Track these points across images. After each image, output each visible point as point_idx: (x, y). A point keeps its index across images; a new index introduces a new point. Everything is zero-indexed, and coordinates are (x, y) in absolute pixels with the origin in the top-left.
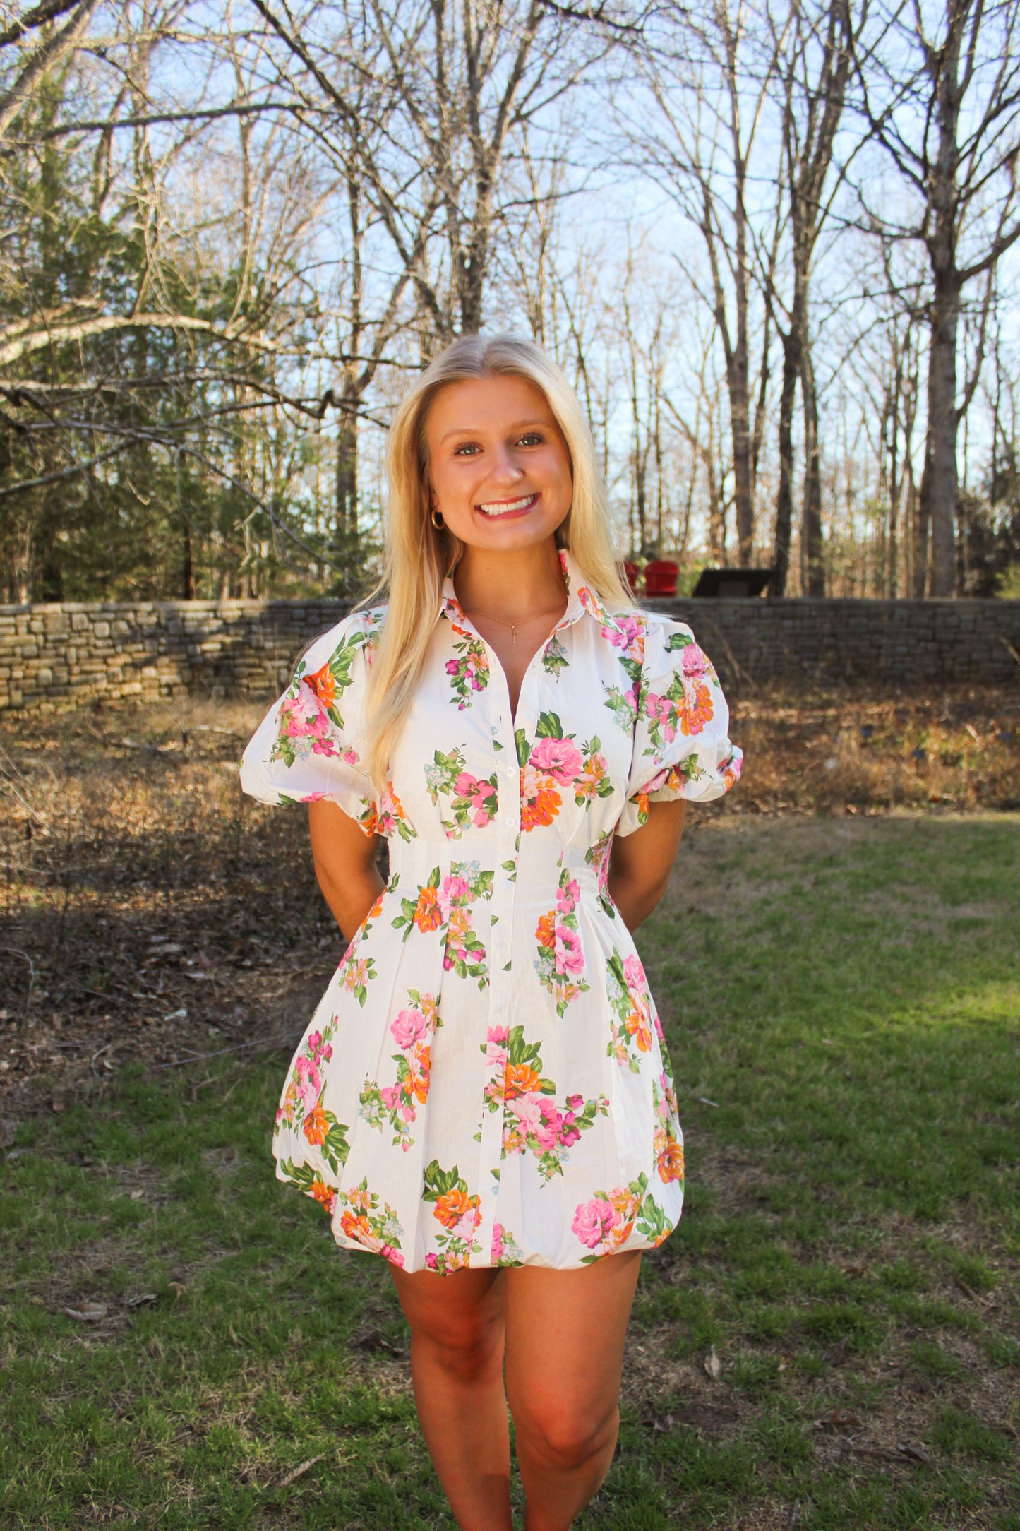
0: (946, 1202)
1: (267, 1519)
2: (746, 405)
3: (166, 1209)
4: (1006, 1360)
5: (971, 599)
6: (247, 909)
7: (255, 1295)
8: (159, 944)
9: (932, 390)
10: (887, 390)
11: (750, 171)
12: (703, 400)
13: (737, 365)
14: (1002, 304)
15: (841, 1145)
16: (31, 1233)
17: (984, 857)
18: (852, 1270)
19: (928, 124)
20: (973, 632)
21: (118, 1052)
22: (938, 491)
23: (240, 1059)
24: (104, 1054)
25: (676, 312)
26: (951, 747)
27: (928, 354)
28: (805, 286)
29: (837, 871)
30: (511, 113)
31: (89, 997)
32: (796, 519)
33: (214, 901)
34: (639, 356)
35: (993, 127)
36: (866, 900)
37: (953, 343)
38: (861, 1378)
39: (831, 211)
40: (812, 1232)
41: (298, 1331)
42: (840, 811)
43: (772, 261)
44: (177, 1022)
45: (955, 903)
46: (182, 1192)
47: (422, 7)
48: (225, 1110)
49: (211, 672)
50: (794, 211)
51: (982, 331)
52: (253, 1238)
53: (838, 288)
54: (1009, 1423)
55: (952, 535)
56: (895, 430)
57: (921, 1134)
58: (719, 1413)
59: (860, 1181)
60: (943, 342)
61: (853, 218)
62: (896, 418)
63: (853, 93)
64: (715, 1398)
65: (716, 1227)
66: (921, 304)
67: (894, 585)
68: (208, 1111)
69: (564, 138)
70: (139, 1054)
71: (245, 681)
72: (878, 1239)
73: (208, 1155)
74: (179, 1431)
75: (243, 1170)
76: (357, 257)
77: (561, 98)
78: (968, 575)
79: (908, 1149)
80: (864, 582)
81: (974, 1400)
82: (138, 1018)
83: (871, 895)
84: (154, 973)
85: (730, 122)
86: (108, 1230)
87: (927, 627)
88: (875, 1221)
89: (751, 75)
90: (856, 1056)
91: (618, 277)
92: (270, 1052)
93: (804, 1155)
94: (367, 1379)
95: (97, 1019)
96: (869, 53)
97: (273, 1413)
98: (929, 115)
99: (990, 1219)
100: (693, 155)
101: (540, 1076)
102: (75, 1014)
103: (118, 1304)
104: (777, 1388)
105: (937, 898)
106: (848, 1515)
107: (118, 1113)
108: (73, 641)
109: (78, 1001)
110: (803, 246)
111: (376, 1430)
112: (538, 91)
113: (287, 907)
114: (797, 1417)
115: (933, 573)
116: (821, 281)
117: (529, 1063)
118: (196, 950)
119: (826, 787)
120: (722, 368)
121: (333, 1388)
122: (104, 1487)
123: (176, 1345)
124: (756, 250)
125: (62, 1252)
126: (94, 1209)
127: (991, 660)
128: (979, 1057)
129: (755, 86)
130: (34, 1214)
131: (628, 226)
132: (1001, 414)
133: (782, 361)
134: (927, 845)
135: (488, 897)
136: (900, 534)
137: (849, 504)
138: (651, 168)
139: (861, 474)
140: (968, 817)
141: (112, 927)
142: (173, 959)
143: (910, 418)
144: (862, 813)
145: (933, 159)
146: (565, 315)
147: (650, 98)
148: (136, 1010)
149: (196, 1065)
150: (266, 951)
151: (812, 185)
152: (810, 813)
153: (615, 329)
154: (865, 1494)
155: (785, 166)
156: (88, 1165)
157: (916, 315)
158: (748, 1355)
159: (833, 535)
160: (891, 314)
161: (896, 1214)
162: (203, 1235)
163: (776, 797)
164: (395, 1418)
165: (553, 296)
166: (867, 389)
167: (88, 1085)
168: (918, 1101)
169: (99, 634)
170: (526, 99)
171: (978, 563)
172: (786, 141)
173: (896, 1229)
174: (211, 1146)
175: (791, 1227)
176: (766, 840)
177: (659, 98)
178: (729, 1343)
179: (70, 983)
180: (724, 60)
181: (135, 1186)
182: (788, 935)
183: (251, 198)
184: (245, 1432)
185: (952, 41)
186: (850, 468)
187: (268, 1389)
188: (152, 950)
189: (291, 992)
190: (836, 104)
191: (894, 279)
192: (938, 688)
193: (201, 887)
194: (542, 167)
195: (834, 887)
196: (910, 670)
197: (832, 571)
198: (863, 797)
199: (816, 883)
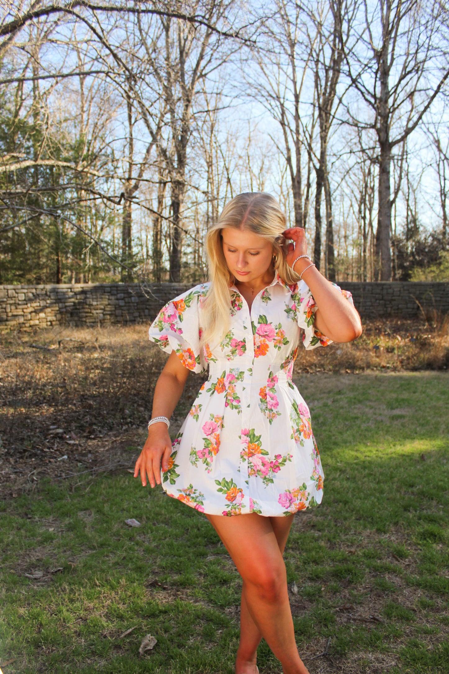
0: (389, 525)
1: (115, 651)
2: (301, 199)
3: (64, 535)
4: (413, 584)
5: (398, 282)
6: (90, 415)
7: (104, 567)
8: (53, 429)
9: (380, 192)
10: (361, 192)
11: (301, 99)
12: (282, 197)
13: (296, 181)
14: (409, 156)
15: (345, 504)
16: (8, 545)
17: (405, 390)
18: (350, 552)
19: (376, 81)
20: (399, 296)
21: (39, 473)
22: (383, 236)
23: (92, 475)
24: (33, 474)
25: (270, 159)
26: (390, 344)
27: (378, 177)
28: (325, 148)
29: (342, 396)
30: (199, 74)
31: (25, 451)
32: (323, 248)
33: (76, 412)
34: (254, 178)
35: (403, 82)
36: (355, 408)
37: (389, 172)
38: (355, 592)
39: (336, 116)
40: (334, 538)
41: (124, 580)
42: (343, 371)
43: (311, 137)
44: (63, 461)
45: (392, 409)
46: (71, 528)
47: (159, 28)
48: (87, 496)
49: (69, 315)
50: (320, 116)
51: (401, 167)
52: (102, 545)
53: (340, 149)
54: (414, 607)
55: (390, 255)
56: (365, 209)
57: (378, 499)
58: (298, 607)
59: (354, 518)
60: (384, 172)
61: (345, 119)
62: (365, 204)
63: (345, 68)
64: (296, 601)
65: (295, 537)
66: (375, 156)
67: (365, 276)
68: (80, 496)
69: (221, 85)
70: (48, 474)
71: (84, 319)
72: (361, 540)
73: (81, 514)
74: (76, 619)
75: (95, 519)
76: (131, 135)
77: (219, 68)
78: (397, 272)
79: (373, 505)
80: (352, 275)
81: (400, 599)
82: (47, 460)
83: (357, 406)
84: (52, 441)
85: (292, 78)
86: (41, 543)
87: (379, 294)
88: (360, 533)
89: (302, 59)
90: (351, 470)
91: (245, 144)
92: (104, 472)
93: (330, 509)
94: (153, 598)
95: (29, 460)
96: (350, 51)
97: (115, 611)
98: (376, 77)
99: (406, 531)
100: (277, 92)
101: (261, 448)
102: (19, 458)
103: (47, 572)
104: (321, 597)
105: (385, 407)
106: (350, 641)
107: (41, 497)
108: (9, 302)
109: (20, 453)
110: (324, 130)
111: (158, 616)
112: (210, 64)
113: (108, 414)
114: (329, 607)
115: (382, 271)
116: (332, 146)
117: (257, 443)
118: (70, 431)
119: (337, 361)
120: (290, 183)
121: (139, 601)
122: (47, 640)
123: (73, 587)
124: (304, 132)
125: (21, 552)
126: (33, 535)
127: (407, 308)
128: (402, 469)
129: (303, 64)
130: (9, 538)
131: (249, 122)
132: (410, 202)
133: (316, 180)
134: (380, 385)
135: (242, 381)
136: (368, 254)
137: (345, 242)
138: (258, 97)
139: (350, 228)
140: (398, 374)
141: (33, 423)
142: (60, 435)
143: (371, 204)
144: (353, 373)
145: (378, 95)
146: (222, 160)
147: (258, 67)
148: (46, 456)
149: (73, 477)
150: (100, 432)
151: (327, 105)
152: (330, 373)
153: (243, 165)
154: (356, 634)
155: (316, 97)
156: (30, 518)
157: (374, 161)
158: (309, 586)
159: (338, 255)
160: (362, 160)
161: (368, 531)
162: (81, 544)
163: (316, 366)
164: (165, 612)
165: (216, 152)
166: (353, 192)
167: (28, 486)
168: (377, 486)
169: (20, 299)
170: (204, 68)
171: (401, 266)
172: (316, 86)
173: (368, 536)
174: (82, 510)
175: (325, 536)
176: (312, 384)
177: (262, 69)
178: (301, 581)
179: (17, 445)
180: (289, 52)
181: (50, 526)
182: (322, 422)
183: (85, 109)
184: (104, 619)
185: (385, 47)
186: (346, 226)
187: (112, 602)
188: (51, 432)
189: (112, 448)
190: (337, 71)
191: (363, 145)
192: (384, 320)
193: (70, 406)
194: (212, 97)
195: (341, 403)
196: (372, 312)
197: (338, 270)
198: (353, 367)
199: (333, 402)
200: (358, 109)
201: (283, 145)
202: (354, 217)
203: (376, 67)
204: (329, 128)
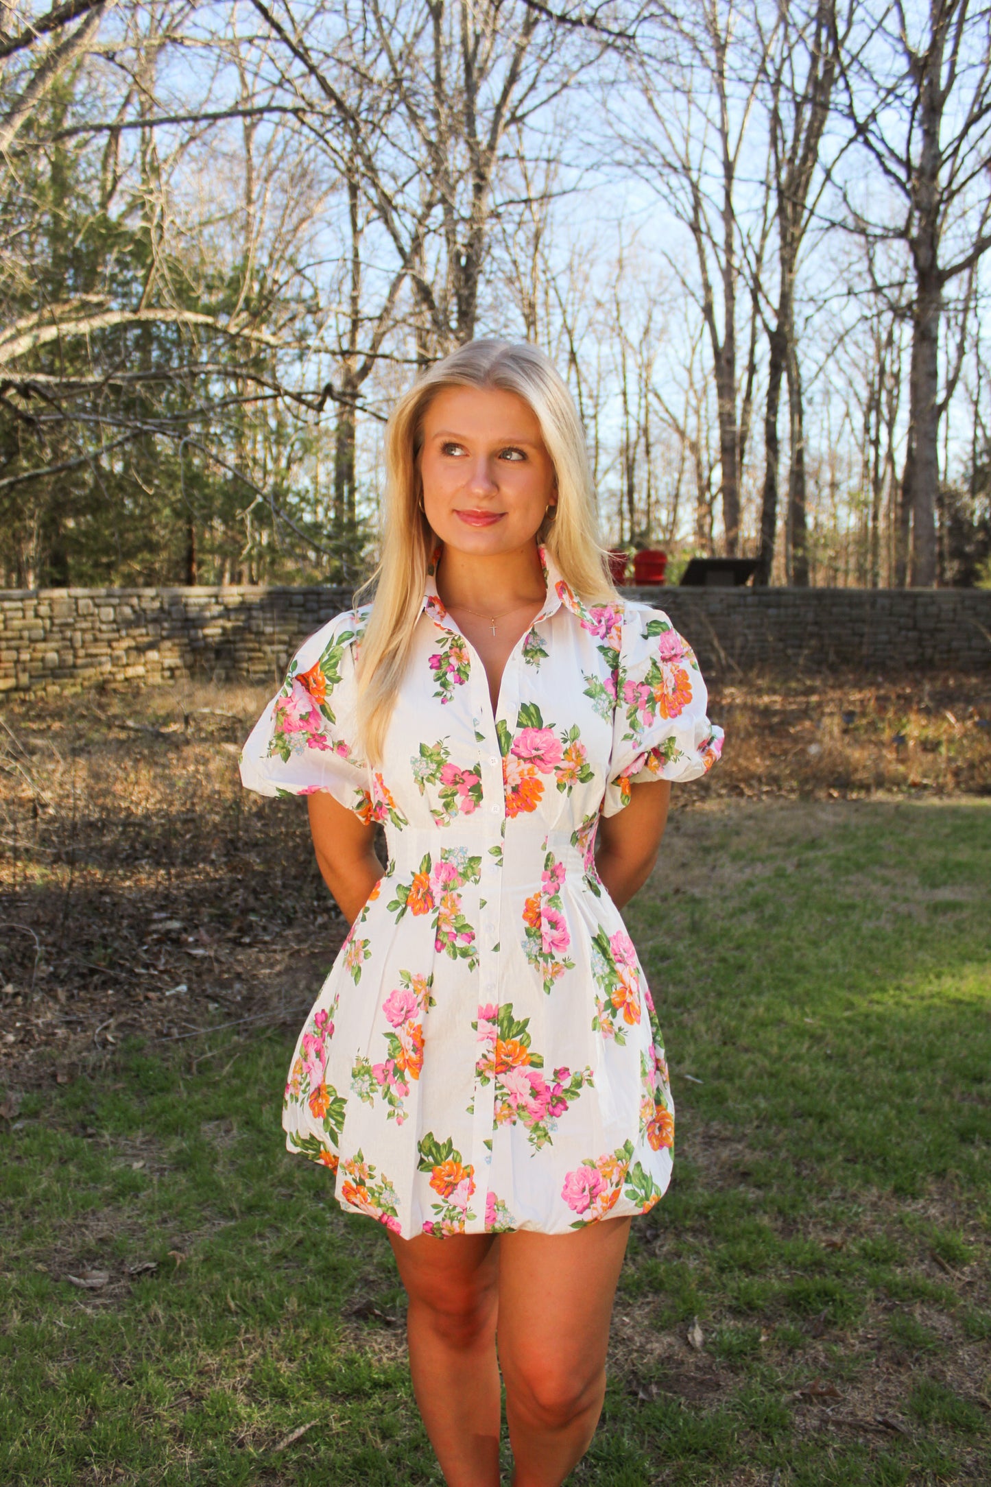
0: (924, 1179)
1: (262, 1483)
2: (733, 400)
3: (166, 1179)
4: (981, 1334)
5: (951, 589)
6: (246, 888)
7: (252, 1264)
8: (161, 921)
9: (914, 386)
10: (871, 384)
11: (738, 172)
12: (691, 394)
13: (724, 360)
14: (982, 302)
15: (821, 1122)
16: (36, 1202)
17: (963, 840)
18: (832, 1244)
19: (911, 128)
20: (953, 621)
21: (120, 1026)
22: (919, 483)
23: (238, 1033)
24: (106, 1028)
25: (666, 308)
26: (930, 733)
27: (910, 351)
28: (791, 284)
29: (819, 854)
30: (507, 115)
31: (93, 972)
32: (781, 510)
33: (214, 880)
34: (629, 351)
35: (975, 131)
36: (848, 883)
37: (935, 340)
38: (839, 1350)
39: (818, 211)
40: (793, 1207)
41: (295, 1300)
42: (821, 794)
43: (759, 259)
44: (177, 997)
45: (934, 886)
46: (183, 1163)
47: (421, 12)
48: (224, 1084)
49: (212, 656)
50: (781, 211)
51: (963, 329)
52: (250, 1209)
53: (823, 286)
54: (984, 1396)
55: (932, 525)
56: (878, 424)
57: (899, 1112)
58: (702, 1383)
59: (840, 1158)
60: (925, 339)
61: (837, 218)
62: (879, 413)
63: (839, 98)
64: (698, 1368)
65: (700, 1201)
66: (904, 302)
67: (876, 575)
68: (208, 1085)
69: (558, 140)
70: (141, 1028)
71: (245, 665)
72: (857, 1214)
73: (208, 1127)
74: (178, 1396)
75: (240, 1142)
76: (356, 255)
77: (555, 101)
78: (948, 565)
79: (887, 1125)
80: (846, 573)
81: (950, 1372)
82: (140, 994)
83: (852, 878)
84: (156, 949)
85: (718, 124)
86: (110, 1199)
87: (908, 616)
88: (854, 1196)
89: (740, 80)
90: (837, 1035)
91: (610, 274)
92: (268, 1027)
93: (786, 1131)
94: (360, 1347)
95: (100, 994)
96: (854, 58)
97: (269, 1380)
98: (913, 119)
99: (966, 1195)
100: (683, 156)
101: (529, 1051)
102: (79, 988)
103: (119, 1272)
104: (759, 1359)
105: (916, 881)
106: (826, 1483)
107: (120, 1085)
108: (78, 626)
109: (82, 976)
110: (790, 245)
111: (369, 1396)
112: (532, 94)
113: (284, 886)
114: (778, 1388)
115: (914, 563)
116: (807, 279)
117: (518, 1039)
118: (196, 927)
119: (809, 771)
120: (710, 362)
121: (327, 1355)
122: (105, 1450)
123: (175, 1312)
124: (744, 248)
125: (66, 1220)
126: (96, 1179)
127: (970, 648)
128: (957, 1037)
129: (744, 90)
130: (38, 1184)
131: (619, 225)
132: (981, 408)
133: (768, 357)
134: (907, 829)
135: (477, 882)
136: (882, 525)
137: (832, 495)
139: (844, 466)
140: (946, 802)
141: (115, 904)
142: (174, 935)
143: (893, 412)
144: (844, 797)
145: (916, 162)
146: (558, 311)
148: (138, 985)
149: (195, 1039)
150: (265, 929)
151: (798, 186)
152: (793, 797)
153: (605, 324)
154: (843, 1464)
155: (773, 167)
156: (90, 1136)
157: (899, 313)
158: (731, 1326)
159: (817, 525)
160: (875, 311)
161: (874, 1190)
162: (202, 1205)
163: (760, 780)
164: (387, 1386)
165: (546, 293)
166: (850, 383)
167: (92, 1058)
168: (896, 1079)
169: (104, 618)
170: (521, 101)
171: (957, 553)
172: (774, 143)
173: (874, 1205)
174: (211, 1118)
175: (772, 1202)
176: (751, 823)
177: (650, 102)
178: (711, 1314)
179: (74, 958)
180: (713, 64)
181: (136, 1157)
182: (771, 917)
183: (254, 196)
184: (242, 1397)
185: (935, 47)
186: (834, 460)
187: (264, 1356)
188: (154, 927)
189: (288, 969)
190: (822, 108)
191: (878, 277)
192: (918, 676)
193: (201, 866)
194: (536, 167)
195: (816, 869)
196: (891, 658)
197: (816, 560)
198: (844, 782)
199: (799, 866)
200: (868, 194)
201: (694, 278)
202: (852, 441)
203: (912, 94)
204: (799, 239)
